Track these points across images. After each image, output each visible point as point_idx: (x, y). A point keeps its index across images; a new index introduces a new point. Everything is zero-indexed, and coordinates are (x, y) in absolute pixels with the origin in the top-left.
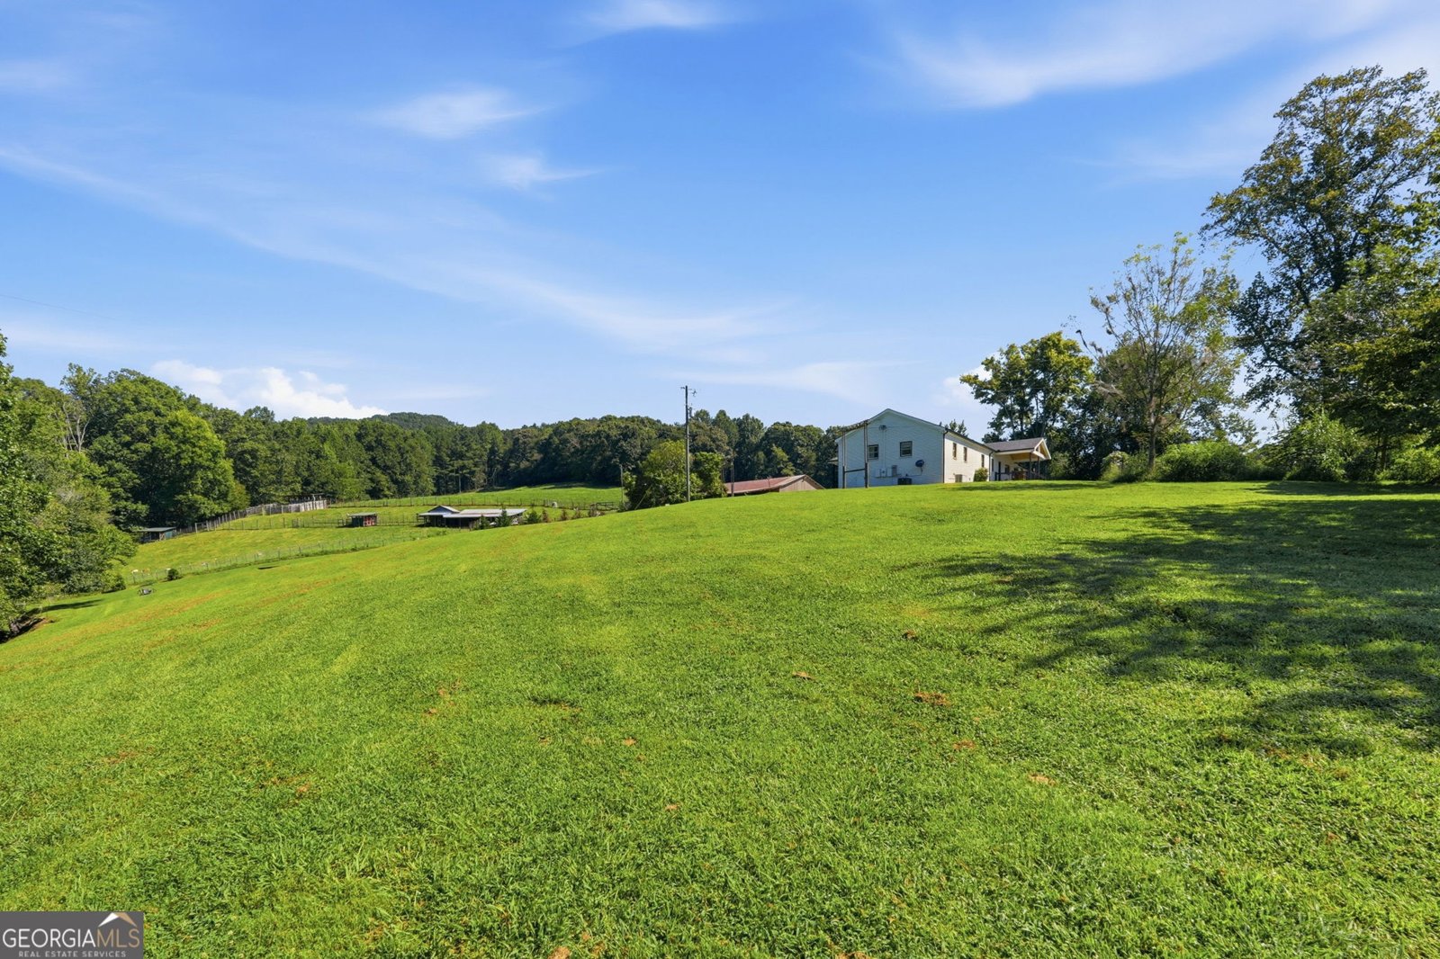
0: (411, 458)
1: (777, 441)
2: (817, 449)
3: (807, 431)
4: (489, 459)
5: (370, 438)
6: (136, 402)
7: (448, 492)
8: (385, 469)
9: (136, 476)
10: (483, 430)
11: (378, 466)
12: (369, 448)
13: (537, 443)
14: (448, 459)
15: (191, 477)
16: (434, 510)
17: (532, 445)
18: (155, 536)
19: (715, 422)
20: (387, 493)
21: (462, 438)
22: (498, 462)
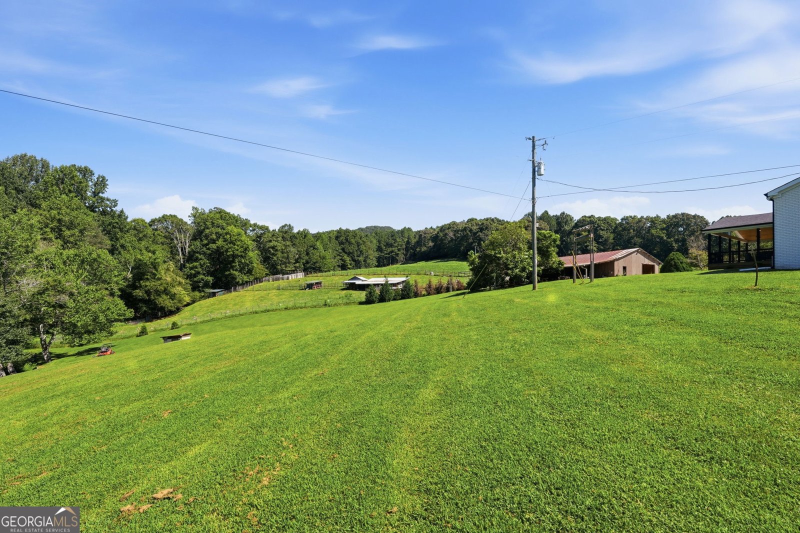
0: (363, 247)
2: (614, 232)
3: (606, 220)
4: (406, 247)
5: (342, 238)
6: (213, 223)
7: (384, 265)
8: (349, 254)
9: (207, 261)
10: (405, 231)
11: (346, 253)
12: (341, 243)
13: (431, 237)
14: (384, 247)
15: (233, 261)
16: (352, 279)
17: (429, 238)
18: (214, 295)
20: (349, 266)
21: (392, 236)
22: (411, 248)
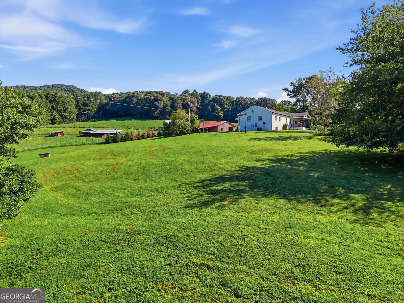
0: (68, 106)
1: (216, 102)
2: (232, 105)
3: (228, 98)
4: (99, 106)
8: (57, 111)
11: (54, 110)
14: (82, 106)
16: (87, 130)
19: (192, 95)
